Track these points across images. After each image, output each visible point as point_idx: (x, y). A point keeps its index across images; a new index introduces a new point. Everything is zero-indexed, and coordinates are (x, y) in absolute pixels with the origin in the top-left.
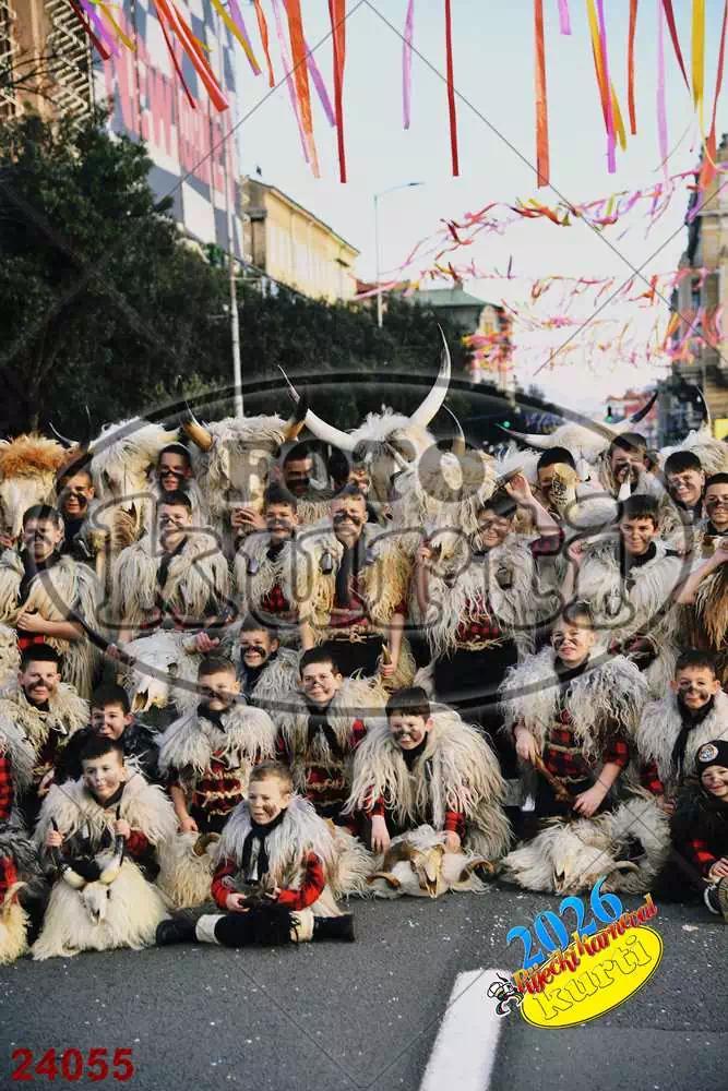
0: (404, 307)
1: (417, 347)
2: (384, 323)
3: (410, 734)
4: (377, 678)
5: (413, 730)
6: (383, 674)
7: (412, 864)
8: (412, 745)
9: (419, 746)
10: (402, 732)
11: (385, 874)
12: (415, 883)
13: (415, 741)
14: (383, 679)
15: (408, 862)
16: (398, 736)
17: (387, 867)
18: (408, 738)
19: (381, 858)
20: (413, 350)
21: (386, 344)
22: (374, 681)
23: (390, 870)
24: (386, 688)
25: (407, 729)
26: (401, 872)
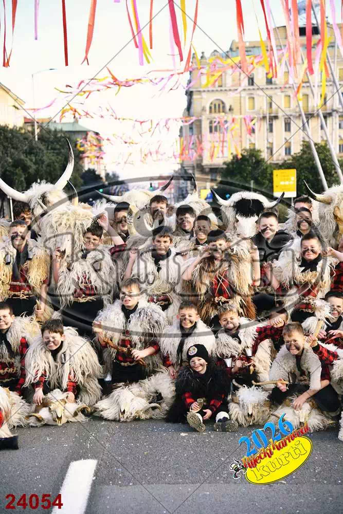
0: (49, 132)
1: (56, 151)
2: (38, 139)
3: (53, 342)
4: (34, 317)
5: (55, 340)
6: (37, 315)
7: (50, 409)
8: (55, 348)
9: (58, 348)
10: (49, 341)
11: (36, 415)
12: (51, 418)
13: (56, 345)
14: (37, 317)
15: (48, 408)
16: (47, 343)
17: (37, 411)
18: (52, 344)
19: (34, 406)
20: (53, 153)
21: (40, 149)
22: (32, 318)
23: (38, 412)
24: (38, 322)
25: (52, 340)
26: (44, 413)
